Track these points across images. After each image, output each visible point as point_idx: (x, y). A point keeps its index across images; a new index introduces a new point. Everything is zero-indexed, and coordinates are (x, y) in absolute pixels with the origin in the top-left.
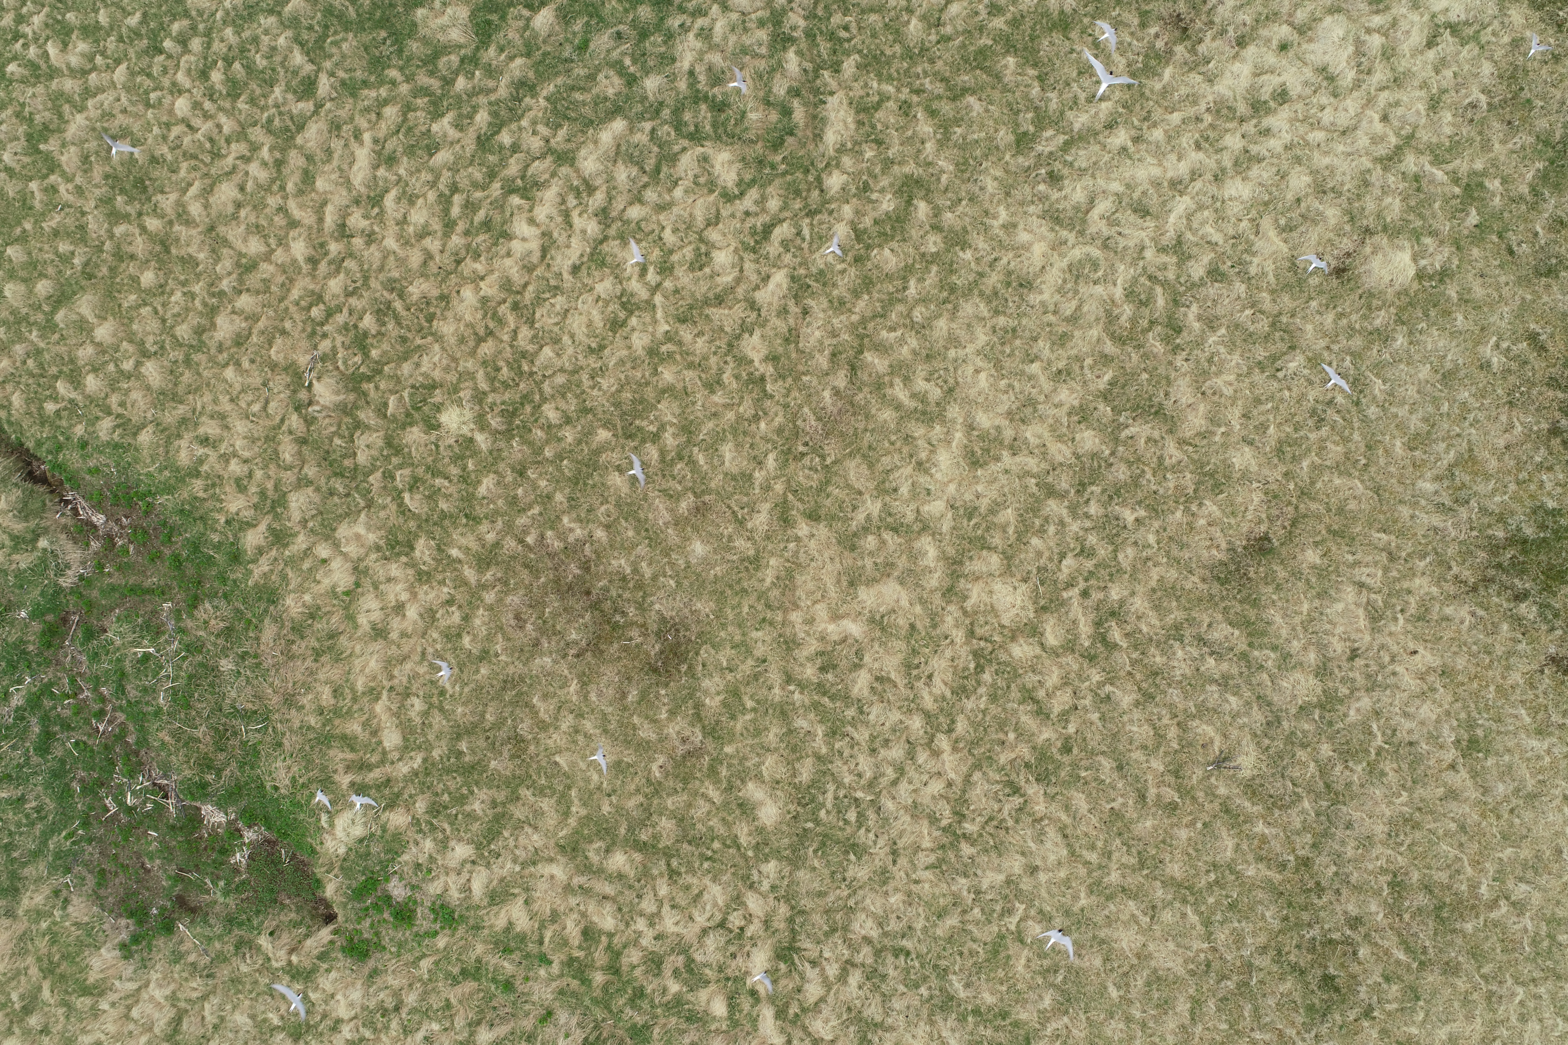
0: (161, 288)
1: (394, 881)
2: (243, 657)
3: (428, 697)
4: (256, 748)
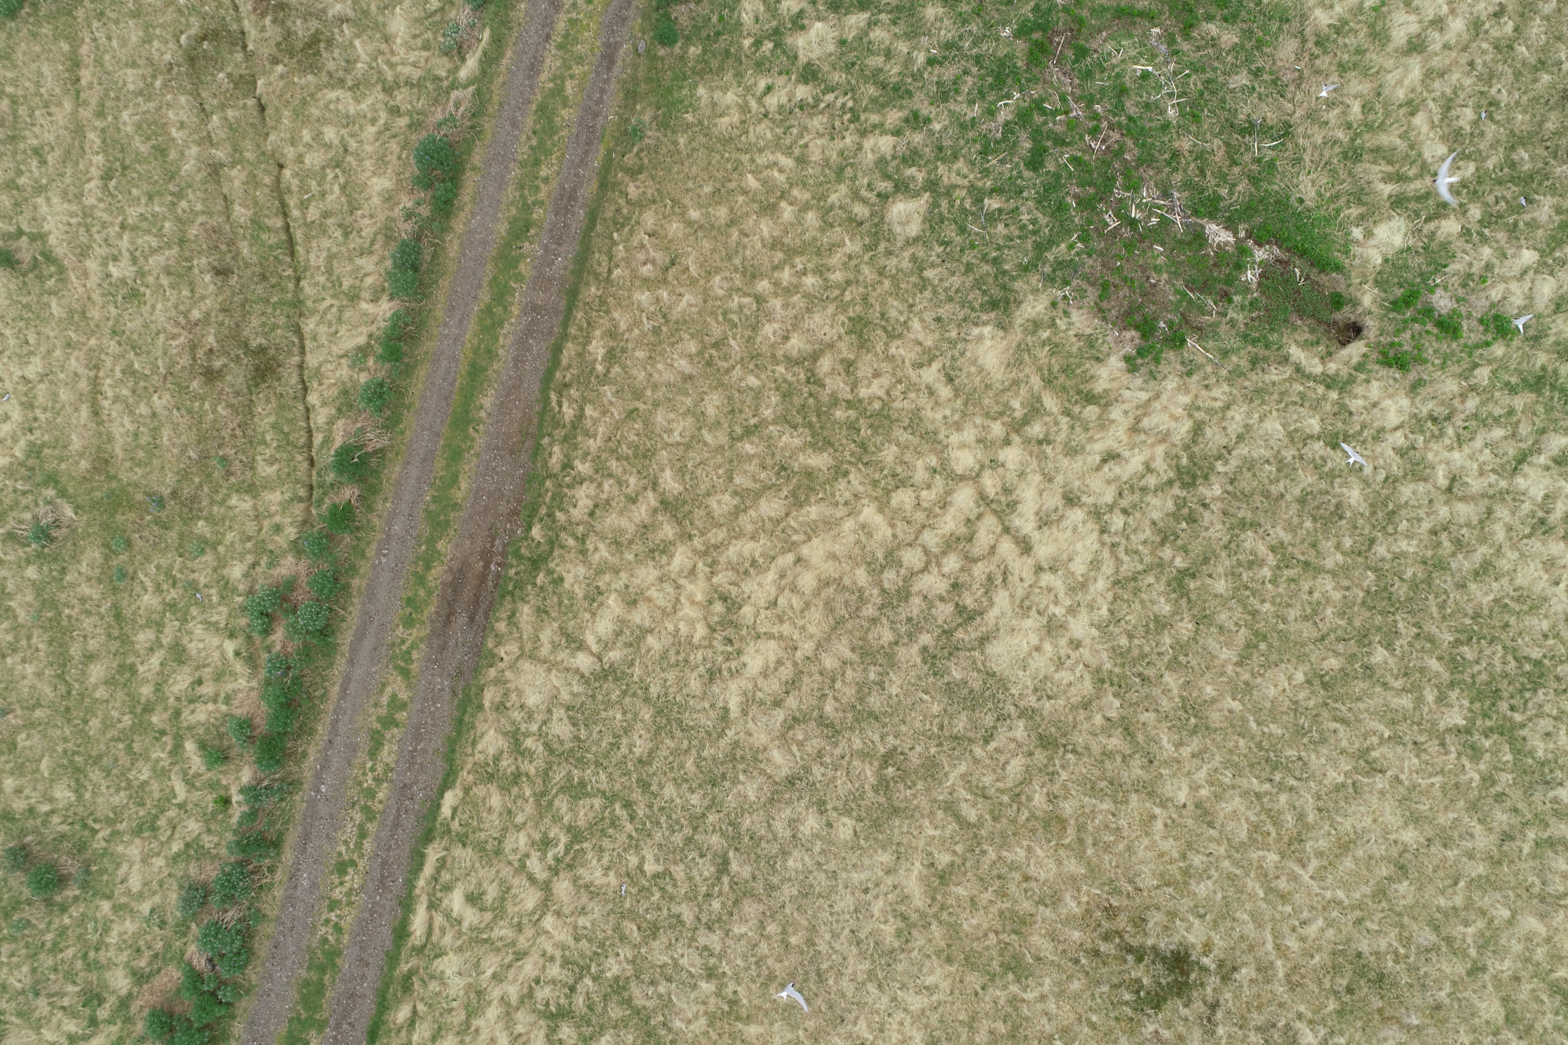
1: (1439, 292)
2: (1256, 73)
3: (1477, 107)
4: (1271, 165)
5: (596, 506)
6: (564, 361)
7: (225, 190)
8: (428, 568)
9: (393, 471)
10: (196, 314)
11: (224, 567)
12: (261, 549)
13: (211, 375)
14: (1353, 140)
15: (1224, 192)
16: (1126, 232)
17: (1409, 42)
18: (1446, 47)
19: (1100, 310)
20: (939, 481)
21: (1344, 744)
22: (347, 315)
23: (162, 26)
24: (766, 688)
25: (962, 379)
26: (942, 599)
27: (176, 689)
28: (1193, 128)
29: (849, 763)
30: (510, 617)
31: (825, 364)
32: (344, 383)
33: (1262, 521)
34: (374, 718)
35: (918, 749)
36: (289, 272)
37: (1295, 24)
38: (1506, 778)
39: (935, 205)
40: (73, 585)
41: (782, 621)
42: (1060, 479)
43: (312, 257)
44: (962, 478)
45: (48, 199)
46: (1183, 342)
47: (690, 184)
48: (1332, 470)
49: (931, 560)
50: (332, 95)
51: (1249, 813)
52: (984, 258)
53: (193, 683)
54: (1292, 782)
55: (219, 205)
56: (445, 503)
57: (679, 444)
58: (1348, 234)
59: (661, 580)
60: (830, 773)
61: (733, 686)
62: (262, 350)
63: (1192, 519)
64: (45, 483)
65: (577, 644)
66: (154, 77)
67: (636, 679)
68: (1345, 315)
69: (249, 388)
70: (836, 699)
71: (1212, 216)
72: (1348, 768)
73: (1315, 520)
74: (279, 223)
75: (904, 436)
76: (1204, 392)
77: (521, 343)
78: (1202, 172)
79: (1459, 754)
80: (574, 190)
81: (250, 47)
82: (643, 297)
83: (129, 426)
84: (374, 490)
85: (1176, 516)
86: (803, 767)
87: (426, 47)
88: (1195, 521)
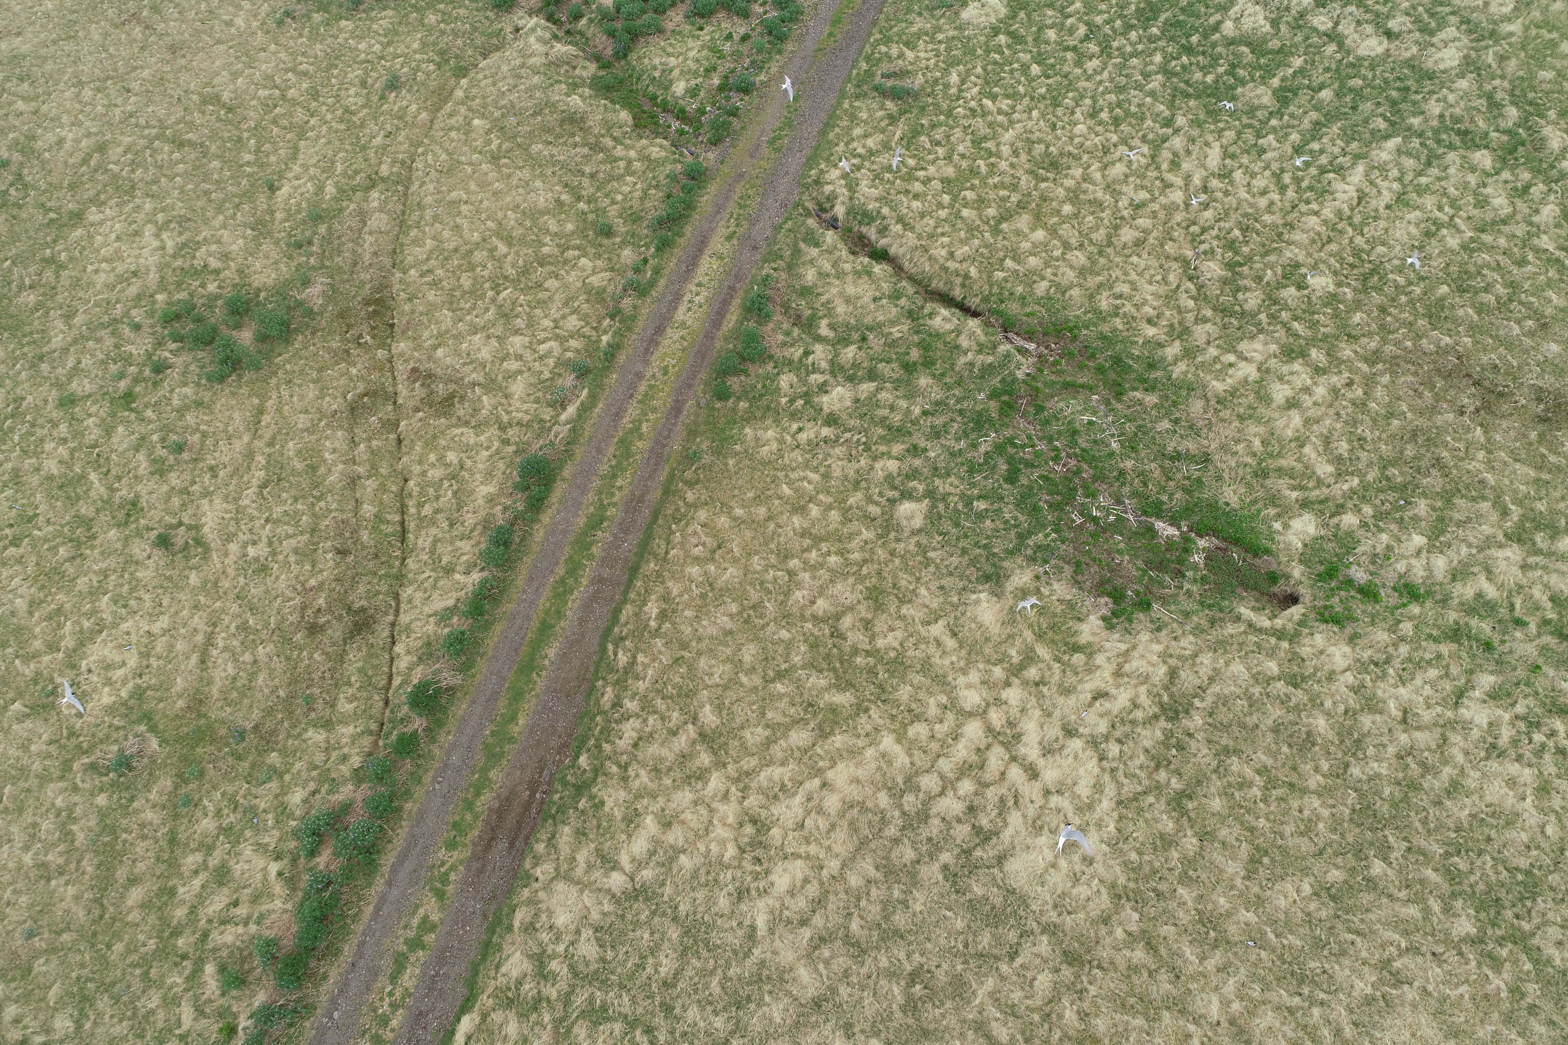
0: (1076, 216)
1: (1354, 568)
2: (1176, 421)
3: (1350, 441)
4: (1199, 480)
5: (640, 738)
6: (623, 619)
7: (358, 495)
8: (478, 794)
9: (460, 708)
10: (313, 582)
11: (286, 794)
12: (325, 777)
13: (314, 629)
14: (1259, 464)
15: (1165, 498)
16: (1091, 527)
17: (1287, 400)
18: (1315, 404)
19: (1076, 582)
20: (950, 716)
21: (1364, 954)
22: (441, 583)
23: (335, 388)
24: (792, 907)
25: (965, 633)
26: (959, 821)
27: (210, 910)
28: (1133, 455)
29: (876, 984)
30: (550, 839)
31: (847, 621)
32: (429, 636)
33: (1243, 748)
34: (402, 940)
35: (945, 966)
36: (398, 553)
37: (1199, 392)
38: (1532, 989)
39: (934, 507)
40: (137, 812)
41: (808, 843)
42: (1057, 713)
43: (420, 542)
44: (971, 714)
45: (211, 501)
46: (1149, 605)
47: (736, 492)
48: (1297, 705)
49: (947, 785)
50: (458, 431)
51: (1285, 1028)
52: (977, 545)
53: (229, 905)
54: (1322, 996)
55: (351, 505)
56: (502, 736)
57: (717, 685)
58: (1270, 527)
59: (696, 803)
60: (857, 993)
61: (761, 904)
62: (363, 610)
63: (1181, 748)
64: (139, 721)
65: (610, 864)
66: (320, 420)
67: (666, 898)
68: (1280, 588)
69: (344, 640)
70: (862, 918)
71: (1159, 516)
72: (1374, 978)
73: (1290, 746)
74: (397, 518)
75: (917, 679)
76: (1173, 643)
77: (587, 606)
78: (1145, 484)
79: (1479, 965)
80: (643, 495)
81: (400, 401)
82: (694, 571)
83: (231, 670)
84: (440, 724)
85: (1166, 744)
86: (829, 988)
87: (537, 401)
88: (1183, 749)
